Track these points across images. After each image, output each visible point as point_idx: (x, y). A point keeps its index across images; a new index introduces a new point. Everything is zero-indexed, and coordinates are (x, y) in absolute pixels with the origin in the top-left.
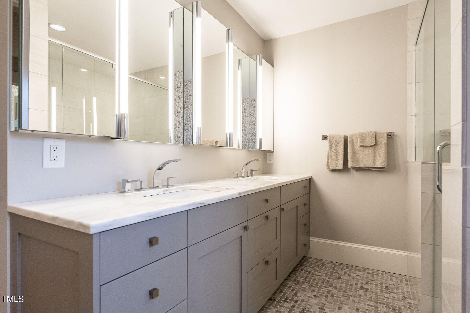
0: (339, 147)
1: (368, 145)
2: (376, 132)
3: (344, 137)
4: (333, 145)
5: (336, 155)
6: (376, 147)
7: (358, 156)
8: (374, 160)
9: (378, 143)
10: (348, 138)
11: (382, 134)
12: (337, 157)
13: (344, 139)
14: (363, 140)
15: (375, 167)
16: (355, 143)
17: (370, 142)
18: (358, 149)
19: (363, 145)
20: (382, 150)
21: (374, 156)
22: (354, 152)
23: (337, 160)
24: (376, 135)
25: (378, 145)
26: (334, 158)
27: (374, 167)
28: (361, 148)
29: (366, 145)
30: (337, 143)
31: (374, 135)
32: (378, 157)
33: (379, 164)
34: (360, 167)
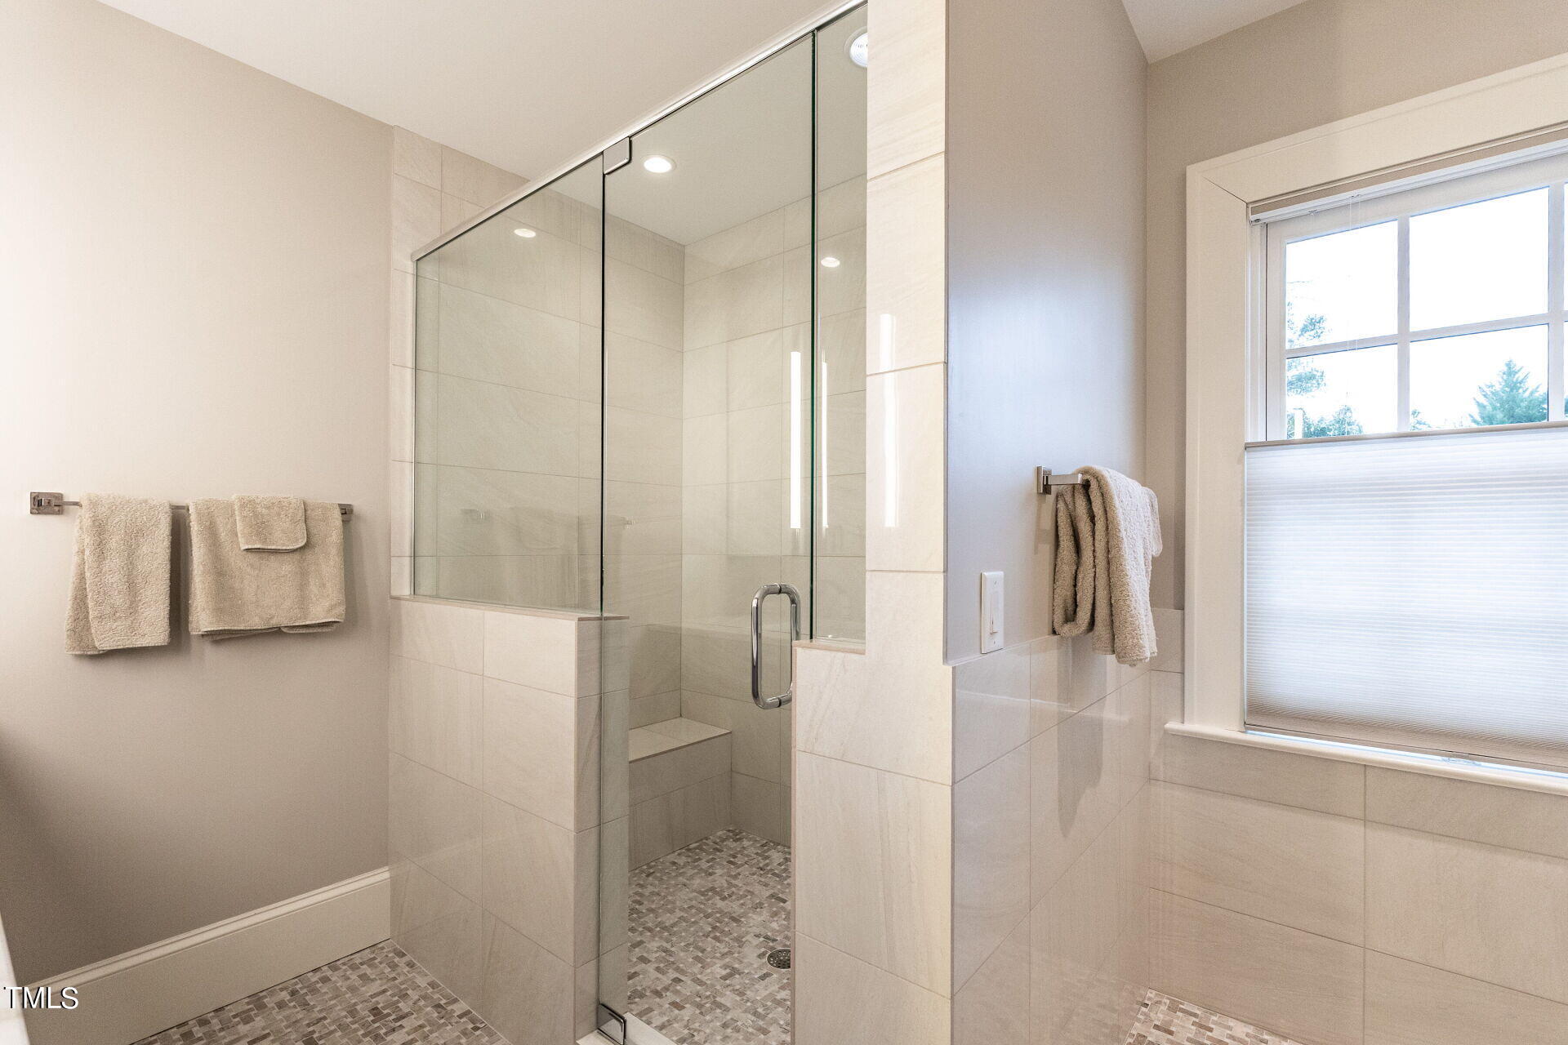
0: (145, 549)
1: (284, 548)
2: (305, 504)
3: (167, 509)
4: (114, 542)
5: (132, 587)
6: (309, 556)
7: (237, 585)
8: (303, 601)
9: (314, 540)
10: (193, 517)
11: (324, 508)
12: (135, 596)
13: (168, 519)
14: (260, 526)
15: (307, 623)
16: (223, 535)
17: (287, 535)
18: (236, 561)
19: (263, 547)
20: (328, 566)
21: (303, 586)
22: (220, 571)
23: (133, 608)
24: (305, 510)
25: (314, 547)
26: (119, 600)
27: (304, 624)
28: (251, 557)
29: (273, 547)
30: (135, 535)
31: (301, 513)
32: (313, 588)
33: (319, 613)
34: (248, 628)
